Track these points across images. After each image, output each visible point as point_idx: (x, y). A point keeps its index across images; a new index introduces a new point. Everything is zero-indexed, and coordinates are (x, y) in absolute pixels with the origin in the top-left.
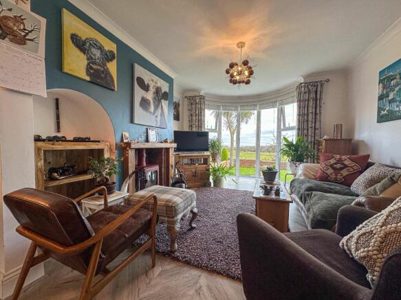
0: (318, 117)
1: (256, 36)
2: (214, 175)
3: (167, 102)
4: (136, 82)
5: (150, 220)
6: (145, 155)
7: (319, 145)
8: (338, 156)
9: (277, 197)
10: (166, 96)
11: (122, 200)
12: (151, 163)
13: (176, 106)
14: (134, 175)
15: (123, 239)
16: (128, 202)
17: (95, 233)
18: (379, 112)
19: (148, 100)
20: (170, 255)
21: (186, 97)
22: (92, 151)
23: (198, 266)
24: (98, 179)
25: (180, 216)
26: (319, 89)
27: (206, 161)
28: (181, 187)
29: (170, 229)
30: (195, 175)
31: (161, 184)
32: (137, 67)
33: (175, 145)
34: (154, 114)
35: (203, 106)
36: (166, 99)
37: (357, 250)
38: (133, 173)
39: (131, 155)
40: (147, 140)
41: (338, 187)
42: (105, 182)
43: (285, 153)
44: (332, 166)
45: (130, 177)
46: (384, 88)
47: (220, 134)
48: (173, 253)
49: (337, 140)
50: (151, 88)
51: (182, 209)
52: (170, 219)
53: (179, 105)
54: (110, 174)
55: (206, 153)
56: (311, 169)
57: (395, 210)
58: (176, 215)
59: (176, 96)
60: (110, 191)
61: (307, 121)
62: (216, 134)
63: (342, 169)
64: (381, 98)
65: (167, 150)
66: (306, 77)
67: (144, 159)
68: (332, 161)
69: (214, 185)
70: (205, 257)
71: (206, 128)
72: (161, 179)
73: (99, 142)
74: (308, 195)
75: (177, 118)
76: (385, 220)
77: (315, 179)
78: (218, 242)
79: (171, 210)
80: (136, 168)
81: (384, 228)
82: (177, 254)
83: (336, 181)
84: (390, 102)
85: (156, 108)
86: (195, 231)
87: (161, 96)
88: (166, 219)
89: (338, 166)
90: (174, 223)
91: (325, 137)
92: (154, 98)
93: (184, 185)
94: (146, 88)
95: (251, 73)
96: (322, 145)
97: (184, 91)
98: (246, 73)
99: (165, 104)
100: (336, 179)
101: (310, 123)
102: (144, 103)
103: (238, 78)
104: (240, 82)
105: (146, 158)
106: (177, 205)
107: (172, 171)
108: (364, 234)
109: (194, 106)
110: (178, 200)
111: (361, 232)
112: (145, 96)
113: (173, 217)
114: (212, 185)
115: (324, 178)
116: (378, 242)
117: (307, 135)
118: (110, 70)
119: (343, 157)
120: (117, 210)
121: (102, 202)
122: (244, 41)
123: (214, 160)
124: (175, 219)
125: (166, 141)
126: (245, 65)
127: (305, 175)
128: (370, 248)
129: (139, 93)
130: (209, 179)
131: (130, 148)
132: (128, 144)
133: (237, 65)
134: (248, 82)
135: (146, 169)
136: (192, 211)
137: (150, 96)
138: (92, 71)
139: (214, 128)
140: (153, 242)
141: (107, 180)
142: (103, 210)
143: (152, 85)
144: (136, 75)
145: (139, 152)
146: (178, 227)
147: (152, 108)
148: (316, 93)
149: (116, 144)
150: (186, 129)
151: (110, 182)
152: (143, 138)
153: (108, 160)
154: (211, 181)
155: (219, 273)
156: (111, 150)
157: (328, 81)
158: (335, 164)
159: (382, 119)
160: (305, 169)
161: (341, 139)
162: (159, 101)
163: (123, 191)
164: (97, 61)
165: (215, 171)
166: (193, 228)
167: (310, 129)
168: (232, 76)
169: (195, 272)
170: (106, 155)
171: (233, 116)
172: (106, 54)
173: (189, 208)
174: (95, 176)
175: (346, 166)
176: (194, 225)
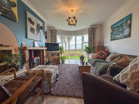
0: (94, 39)
1: (77, 8)
2: (62, 59)
3: (42, 31)
4: (28, 19)
5: (41, 81)
6: (33, 53)
7: (95, 48)
8: (101, 51)
9: (87, 65)
10: (42, 28)
11: (23, 73)
12: (36, 56)
13: (46, 33)
14: (29, 62)
15: (28, 93)
16: (27, 74)
17: (12, 94)
18: (111, 38)
19: (34, 29)
20: (50, 94)
21: (49, 30)
22: (4, 51)
23: (63, 96)
24: (9, 65)
25: (53, 77)
26: (94, 30)
27: (58, 54)
28: (49, 65)
29: (49, 83)
30: (54, 60)
31: (41, 64)
32: (28, 13)
33: (46, 48)
34: (37, 35)
35: (56, 34)
36: (42, 29)
37: (122, 80)
38: (28, 61)
39: (27, 53)
40: (34, 46)
41: (102, 60)
42: (14, 66)
43: (85, 51)
44: (100, 54)
45: (27, 62)
46: (112, 31)
47: (62, 44)
48: (51, 92)
49: (99, 46)
50: (35, 24)
51: (54, 73)
52: (49, 79)
53: (47, 33)
54: (16, 62)
55: (58, 51)
56: (94, 55)
57: (133, 65)
58: (52, 76)
59: (46, 29)
60: (17, 70)
61: (91, 40)
62: (61, 44)
63: (102, 55)
64: (111, 34)
65: (43, 50)
66: (91, 26)
67: (33, 54)
68: (100, 53)
69: (62, 63)
70: (64, 91)
71: (58, 42)
72: (40, 62)
73: (9, 46)
74: (95, 64)
75: (46, 38)
76: (131, 69)
77: (95, 58)
78: (68, 84)
79: (49, 74)
80: (29, 59)
81: (131, 72)
82: (53, 93)
83: (101, 59)
84: (114, 35)
85: (38, 32)
86: (58, 82)
87: (40, 28)
88: (47, 79)
89: (101, 54)
90: (51, 80)
91: (97, 45)
92: (37, 28)
93: (51, 64)
94: (33, 23)
95: (76, 22)
96: (96, 48)
97: (49, 27)
98: (74, 22)
99: (41, 31)
100: (101, 58)
101: (92, 41)
102: (32, 30)
103: (71, 23)
104: (72, 25)
105: (34, 54)
106: (52, 72)
107: (45, 59)
108: (124, 74)
109: (53, 34)
110: (52, 70)
111: (123, 74)
112: (32, 27)
113: (50, 78)
114: (61, 63)
115: (98, 58)
116: (130, 77)
117: (91, 45)
118: (13, 11)
119: (103, 51)
120: (22, 78)
121: (13, 75)
122: (73, 9)
123: (61, 54)
124: (51, 78)
125: (42, 47)
126: (74, 18)
127: (92, 57)
128: (128, 79)
129: (29, 25)
130: (60, 61)
131: (26, 50)
132: (25, 48)
133: (71, 18)
134: (75, 25)
135: (34, 59)
136: (57, 74)
137: (35, 27)
138: (2, 10)
139: (60, 42)
140: (42, 90)
141: (15, 65)
142: (14, 80)
143: (35, 22)
144: (28, 17)
145: (30, 51)
146: (52, 81)
147: (36, 33)
148: (94, 32)
149: (19, 48)
150: (50, 42)
151: (16, 65)
152: (32, 45)
153: (15, 55)
154: (61, 61)
155: (71, 97)
156: (16, 50)
157: (97, 28)
158: (101, 53)
159: (112, 40)
160: (92, 55)
161: (101, 46)
162: (39, 30)
163: (24, 69)
164: (5, 5)
165: (62, 58)
166: (57, 81)
167: (92, 43)
168: (69, 22)
169: (62, 99)
170: (13, 53)
171: (66, 38)
172: (11, 3)
173: (56, 73)
174: (8, 63)
175: (103, 54)
176: (57, 79)
